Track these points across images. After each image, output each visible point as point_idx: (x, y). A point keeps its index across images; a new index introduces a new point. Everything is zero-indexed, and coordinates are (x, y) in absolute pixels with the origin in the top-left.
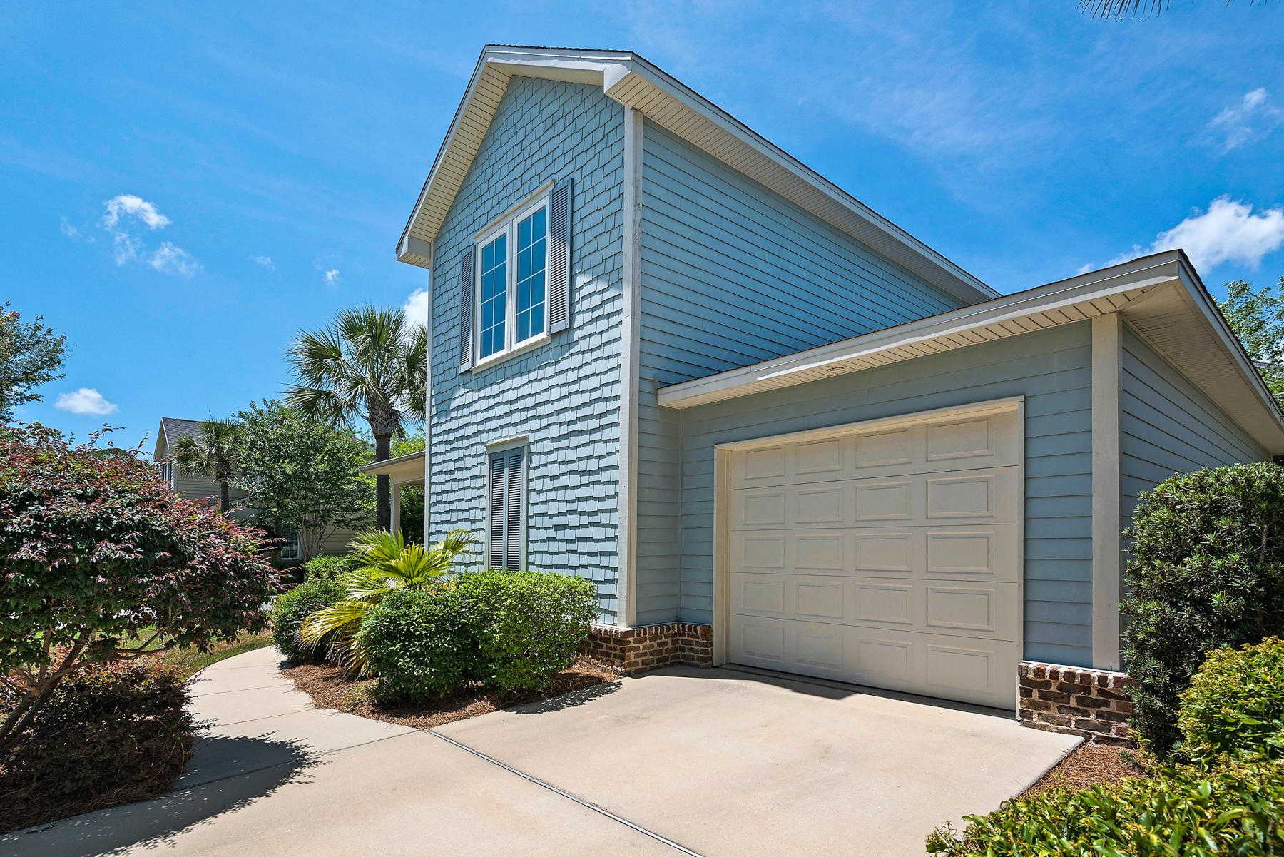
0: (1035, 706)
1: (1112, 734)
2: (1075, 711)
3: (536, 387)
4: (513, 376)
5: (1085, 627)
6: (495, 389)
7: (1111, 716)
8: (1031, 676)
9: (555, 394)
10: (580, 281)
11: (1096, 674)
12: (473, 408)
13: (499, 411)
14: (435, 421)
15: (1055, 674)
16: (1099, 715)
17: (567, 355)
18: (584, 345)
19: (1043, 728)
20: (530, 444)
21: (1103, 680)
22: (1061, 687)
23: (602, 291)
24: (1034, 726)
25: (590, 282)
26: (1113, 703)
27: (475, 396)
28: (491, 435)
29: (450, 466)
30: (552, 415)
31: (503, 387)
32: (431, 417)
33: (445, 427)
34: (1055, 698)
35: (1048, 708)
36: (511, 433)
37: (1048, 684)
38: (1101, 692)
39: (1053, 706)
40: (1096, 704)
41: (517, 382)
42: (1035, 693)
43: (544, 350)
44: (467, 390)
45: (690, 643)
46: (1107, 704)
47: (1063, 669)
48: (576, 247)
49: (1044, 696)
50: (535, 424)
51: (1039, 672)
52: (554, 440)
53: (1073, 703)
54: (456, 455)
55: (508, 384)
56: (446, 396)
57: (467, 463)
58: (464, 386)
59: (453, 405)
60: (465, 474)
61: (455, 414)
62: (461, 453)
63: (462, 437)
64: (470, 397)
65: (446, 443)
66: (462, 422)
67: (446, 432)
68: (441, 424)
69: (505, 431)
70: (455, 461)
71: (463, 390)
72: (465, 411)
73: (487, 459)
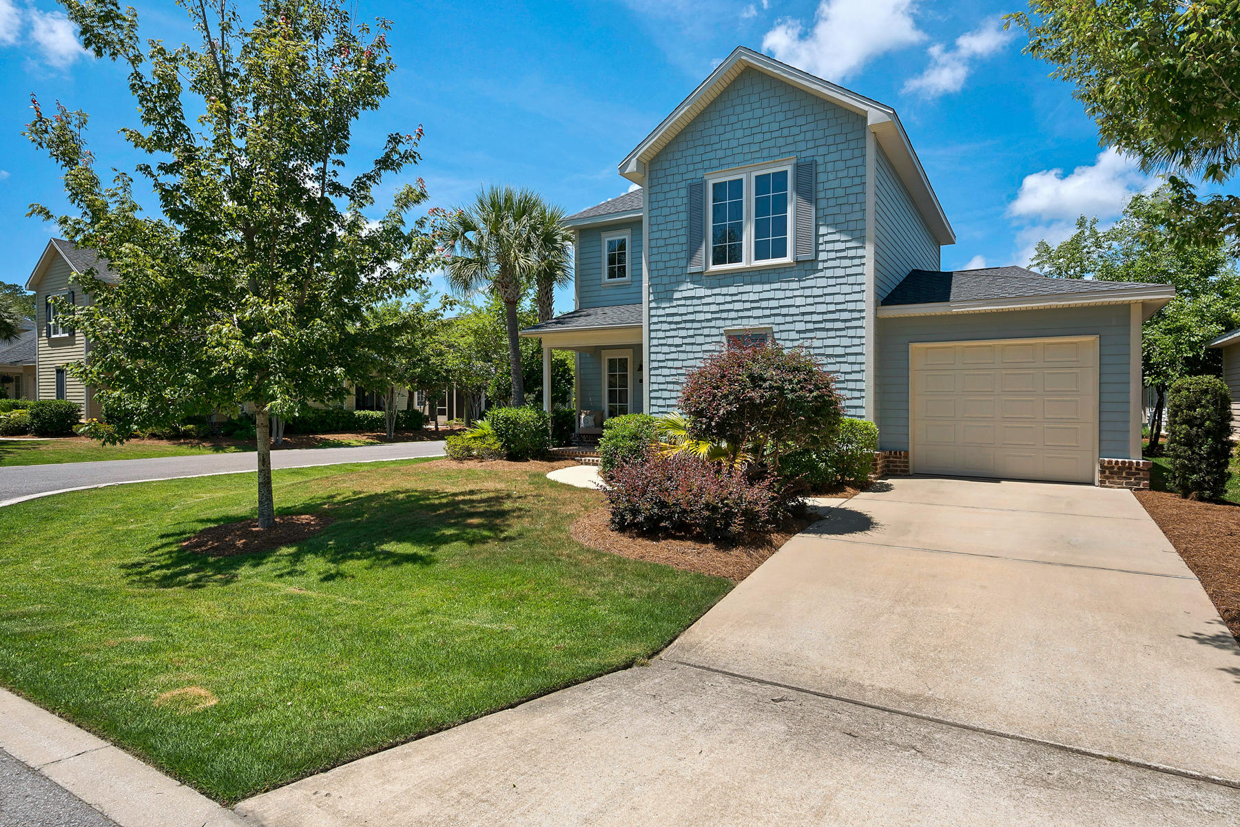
0: (1107, 478)
1: (1141, 487)
2: (1125, 478)
3: (780, 294)
4: (753, 283)
5: (1127, 441)
6: (733, 290)
7: (1140, 479)
8: (1106, 464)
9: (799, 301)
10: (823, 230)
11: (1134, 461)
12: (704, 301)
13: (738, 306)
14: (653, 305)
15: (1117, 463)
16: (1135, 479)
17: (812, 276)
18: (829, 273)
19: (1111, 487)
20: (773, 333)
21: (1138, 463)
22: (1119, 468)
23: (846, 241)
24: (1107, 487)
25: (834, 233)
26: (1141, 473)
27: (709, 292)
28: (728, 323)
29: (678, 341)
30: (797, 315)
31: (741, 289)
32: (650, 302)
33: (668, 311)
34: (1116, 473)
35: (1113, 478)
36: (754, 323)
37: (1113, 467)
38: (1136, 469)
39: (1115, 476)
40: (1134, 474)
41: (758, 288)
42: (1107, 472)
43: (787, 270)
44: (696, 286)
45: (895, 462)
46: (1139, 474)
47: (1120, 460)
48: (819, 207)
49: (1111, 473)
50: (779, 319)
51: (1110, 462)
52: (799, 332)
53: (1124, 475)
54: (683, 333)
55: (748, 288)
56: (668, 287)
57: (700, 340)
58: (693, 282)
59: (677, 295)
60: (696, 348)
61: (682, 302)
62: (691, 332)
63: (692, 321)
64: (701, 292)
65: (670, 323)
66: (691, 309)
67: (668, 315)
68: (664, 308)
69: (745, 321)
70: (683, 337)
71: (691, 286)
72: (695, 302)
73: (724, 339)
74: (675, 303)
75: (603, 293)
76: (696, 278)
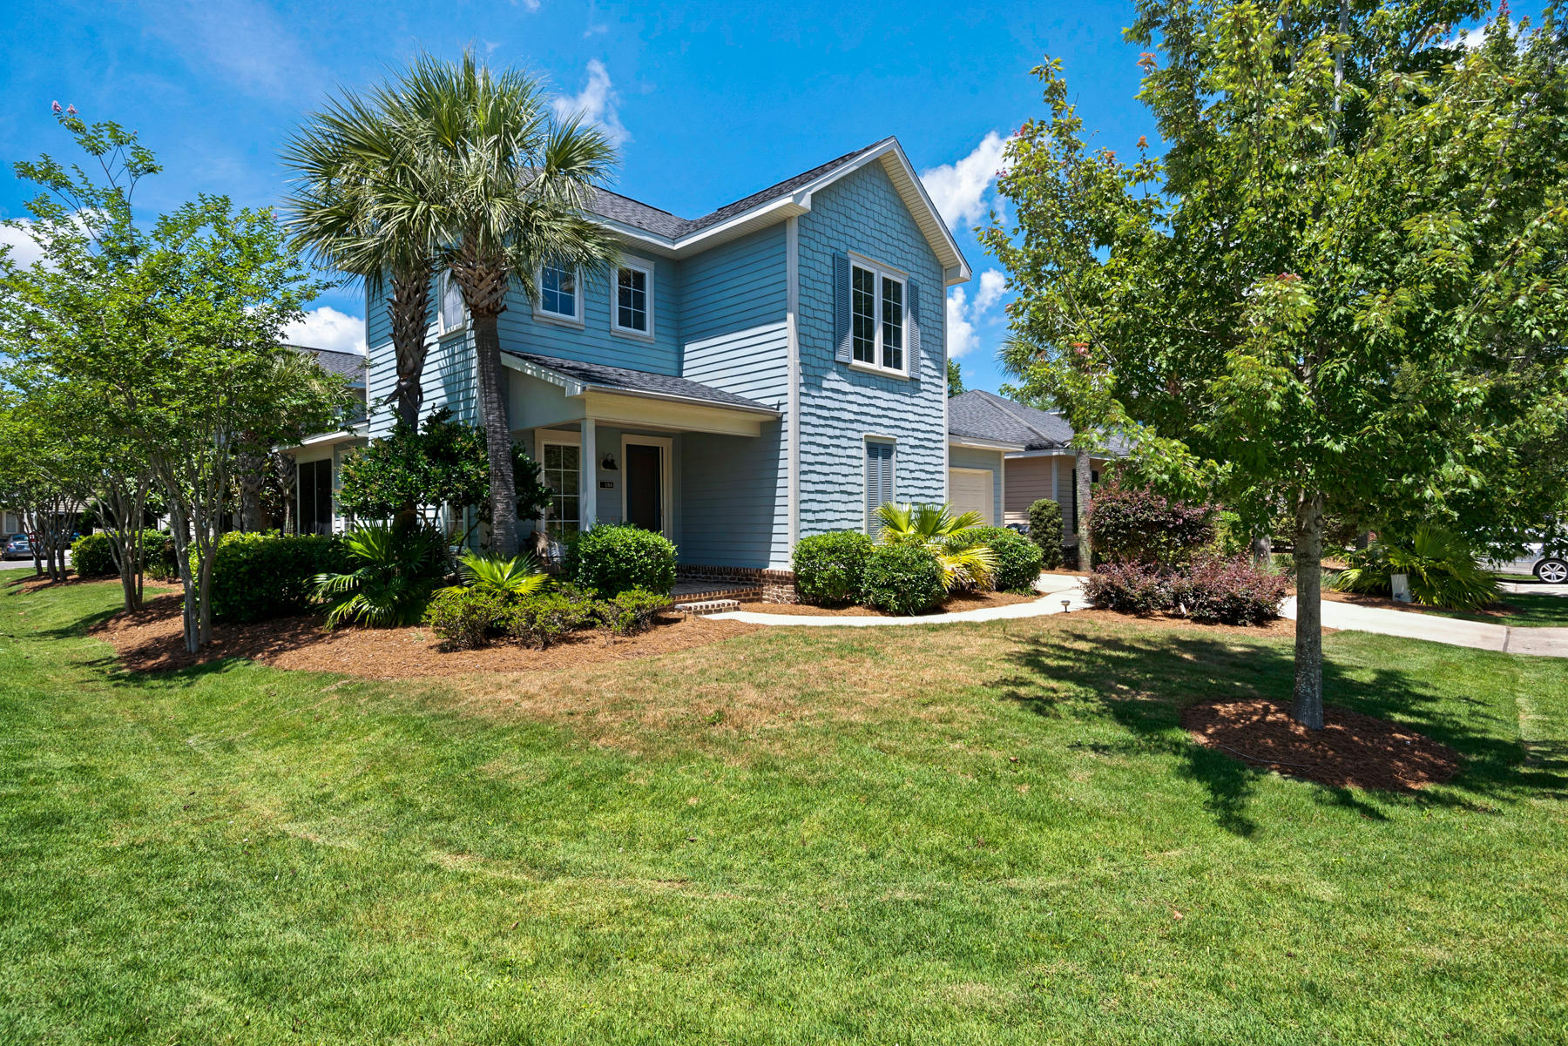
3: (899, 406)
4: (881, 389)
6: (869, 392)
9: (910, 417)
10: (922, 353)
12: (849, 398)
13: (872, 410)
17: (917, 395)
18: (926, 395)
20: (897, 444)
25: (928, 360)
27: (850, 389)
28: (867, 427)
29: (826, 441)
30: (909, 430)
31: (874, 393)
33: (818, 402)
36: (884, 432)
41: (884, 395)
43: (904, 383)
44: (841, 378)
50: (900, 432)
54: (830, 432)
55: (879, 393)
56: (818, 372)
57: (844, 442)
58: (839, 373)
59: (825, 384)
60: (840, 452)
61: (829, 394)
62: (837, 432)
63: (838, 419)
64: (847, 387)
65: (819, 417)
66: (837, 405)
67: (818, 407)
68: (814, 397)
69: (878, 428)
70: (831, 437)
71: (837, 377)
72: (840, 397)
73: (863, 445)
74: (825, 393)
75: (535, 331)
76: (842, 369)
